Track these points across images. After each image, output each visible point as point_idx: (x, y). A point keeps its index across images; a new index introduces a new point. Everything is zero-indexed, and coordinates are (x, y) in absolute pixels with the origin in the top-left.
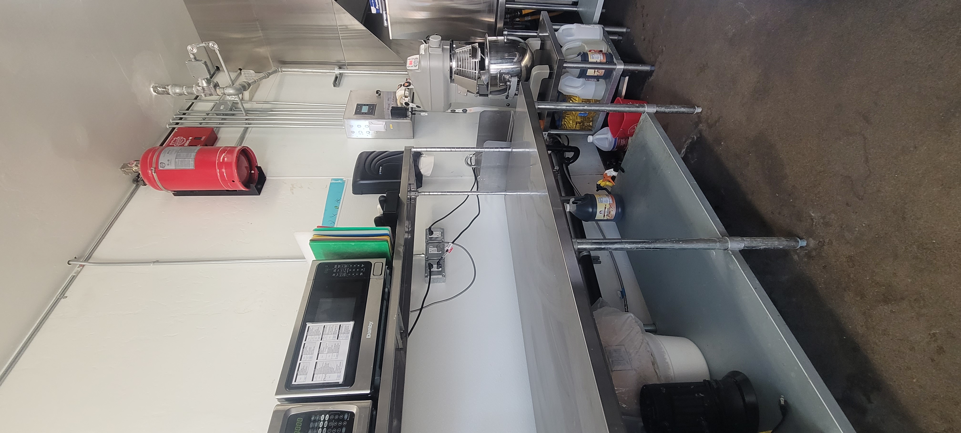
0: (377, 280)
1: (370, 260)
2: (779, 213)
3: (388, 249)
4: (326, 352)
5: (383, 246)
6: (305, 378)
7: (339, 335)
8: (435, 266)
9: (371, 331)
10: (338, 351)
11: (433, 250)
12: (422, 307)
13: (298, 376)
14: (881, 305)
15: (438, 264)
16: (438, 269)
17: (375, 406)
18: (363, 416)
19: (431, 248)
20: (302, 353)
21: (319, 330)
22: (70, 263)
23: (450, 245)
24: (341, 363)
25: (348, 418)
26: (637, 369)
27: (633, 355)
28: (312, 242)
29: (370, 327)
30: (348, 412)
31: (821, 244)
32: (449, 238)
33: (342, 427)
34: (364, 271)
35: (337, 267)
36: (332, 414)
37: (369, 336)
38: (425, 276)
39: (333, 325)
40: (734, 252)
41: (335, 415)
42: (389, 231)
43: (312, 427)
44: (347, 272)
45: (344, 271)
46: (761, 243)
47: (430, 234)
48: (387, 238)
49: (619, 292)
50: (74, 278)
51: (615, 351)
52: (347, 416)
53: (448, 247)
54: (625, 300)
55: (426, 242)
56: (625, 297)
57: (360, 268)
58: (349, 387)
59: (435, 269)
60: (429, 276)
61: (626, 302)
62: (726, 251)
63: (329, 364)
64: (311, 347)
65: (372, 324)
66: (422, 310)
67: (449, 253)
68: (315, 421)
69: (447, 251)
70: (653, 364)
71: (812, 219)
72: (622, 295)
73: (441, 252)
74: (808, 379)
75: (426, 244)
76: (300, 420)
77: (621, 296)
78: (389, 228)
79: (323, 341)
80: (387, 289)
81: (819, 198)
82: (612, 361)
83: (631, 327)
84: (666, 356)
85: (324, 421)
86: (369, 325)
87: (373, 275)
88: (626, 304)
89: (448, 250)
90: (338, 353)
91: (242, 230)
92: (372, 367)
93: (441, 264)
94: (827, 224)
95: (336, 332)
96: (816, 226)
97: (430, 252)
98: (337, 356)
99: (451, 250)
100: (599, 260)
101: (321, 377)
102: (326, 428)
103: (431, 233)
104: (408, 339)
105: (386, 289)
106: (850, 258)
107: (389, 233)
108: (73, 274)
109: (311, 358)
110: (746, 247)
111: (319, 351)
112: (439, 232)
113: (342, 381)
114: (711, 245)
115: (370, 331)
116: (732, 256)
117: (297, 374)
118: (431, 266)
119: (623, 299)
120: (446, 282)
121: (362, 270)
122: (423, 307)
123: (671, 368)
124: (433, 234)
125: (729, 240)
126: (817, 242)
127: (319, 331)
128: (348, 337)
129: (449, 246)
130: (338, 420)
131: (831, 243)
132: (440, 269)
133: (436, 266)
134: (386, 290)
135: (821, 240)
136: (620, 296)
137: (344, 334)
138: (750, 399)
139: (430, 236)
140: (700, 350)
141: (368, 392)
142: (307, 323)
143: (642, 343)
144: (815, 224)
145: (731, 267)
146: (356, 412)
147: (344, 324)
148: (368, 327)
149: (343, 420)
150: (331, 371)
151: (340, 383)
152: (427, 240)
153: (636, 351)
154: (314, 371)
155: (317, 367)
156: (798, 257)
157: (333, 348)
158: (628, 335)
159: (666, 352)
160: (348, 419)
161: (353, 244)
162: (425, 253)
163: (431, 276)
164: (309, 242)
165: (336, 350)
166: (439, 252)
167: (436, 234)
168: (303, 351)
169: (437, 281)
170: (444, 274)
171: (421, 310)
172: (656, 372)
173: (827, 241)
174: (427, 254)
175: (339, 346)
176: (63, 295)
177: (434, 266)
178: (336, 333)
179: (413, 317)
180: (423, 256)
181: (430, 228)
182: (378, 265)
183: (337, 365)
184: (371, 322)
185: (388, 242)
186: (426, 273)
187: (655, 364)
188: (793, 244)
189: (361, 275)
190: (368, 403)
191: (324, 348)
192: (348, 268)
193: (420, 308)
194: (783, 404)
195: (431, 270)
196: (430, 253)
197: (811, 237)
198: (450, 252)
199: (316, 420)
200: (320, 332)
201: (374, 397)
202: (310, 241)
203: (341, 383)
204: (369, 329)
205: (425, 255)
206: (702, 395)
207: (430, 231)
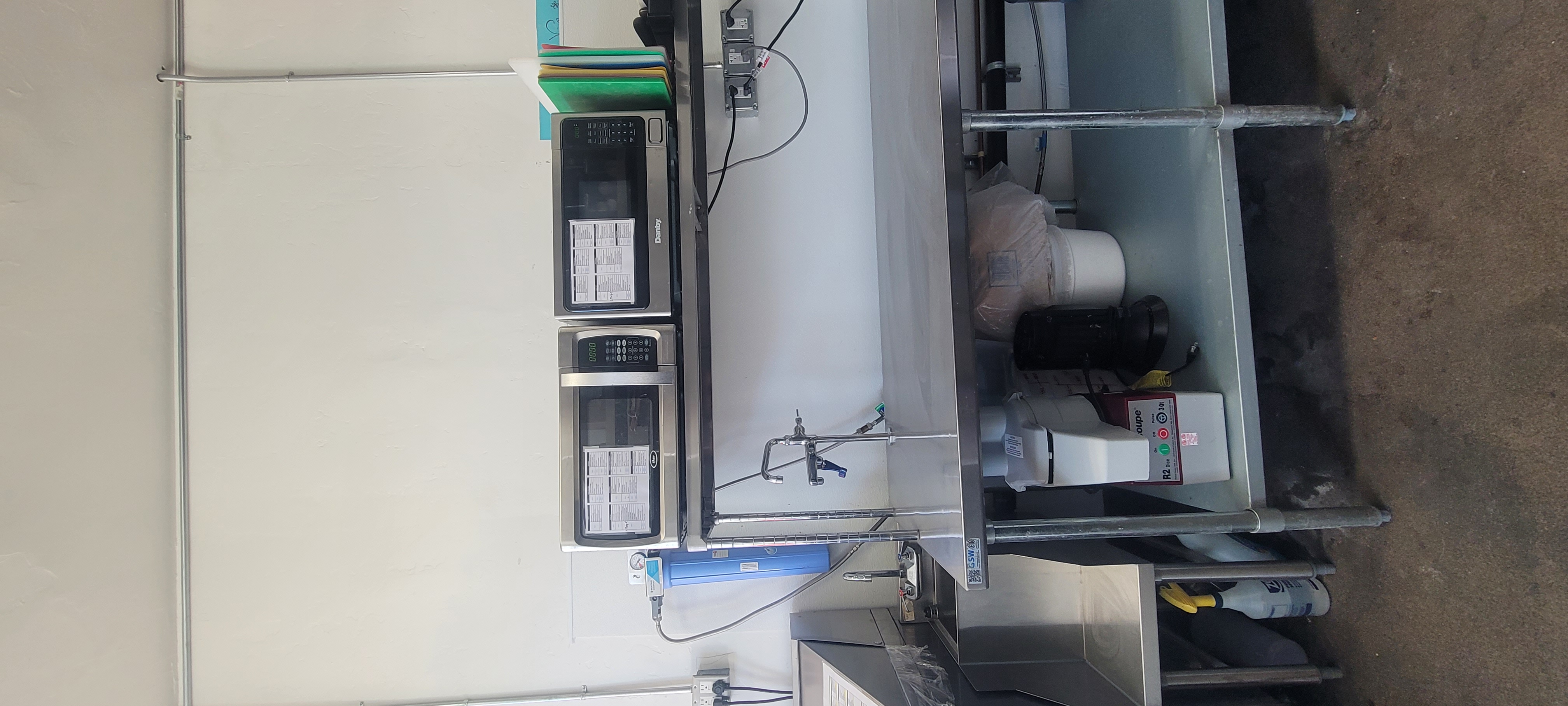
0: (657, 150)
1: (639, 113)
2: (1343, 50)
3: (666, 90)
4: (605, 263)
5: (658, 87)
6: (587, 297)
7: (618, 239)
8: (741, 89)
9: (660, 234)
10: (621, 261)
11: (736, 58)
12: (725, 167)
13: (576, 294)
14: (1397, 240)
15: (746, 88)
16: (746, 96)
17: (679, 329)
18: (668, 343)
19: (732, 52)
20: (574, 263)
21: (589, 231)
22: (162, 79)
23: (765, 53)
24: (627, 277)
25: (649, 344)
26: (1024, 285)
27: (1024, 266)
28: (542, 81)
29: (658, 227)
30: (648, 338)
31: (1375, 125)
32: (763, 37)
33: (644, 354)
34: (634, 135)
35: (592, 126)
36: (629, 339)
37: (658, 240)
38: (726, 108)
39: (607, 224)
40: (1222, 132)
41: (632, 340)
42: (664, 57)
43: (609, 353)
44: (610, 137)
45: (604, 135)
46: (1276, 117)
47: (729, 25)
48: (662, 72)
49: (1037, 140)
50: (181, 105)
51: (1000, 259)
52: (648, 342)
53: (762, 58)
54: (1043, 156)
55: (722, 40)
56: (1044, 149)
57: (628, 129)
58: (644, 308)
59: (740, 95)
60: (732, 109)
61: (1043, 158)
62: (1213, 129)
63: (612, 279)
64: (584, 255)
65: (659, 223)
66: (726, 171)
67: (764, 67)
68: (610, 347)
69: (760, 64)
70: (1049, 277)
71: (1385, 78)
72: (1040, 146)
73: (749, 61)
74: (1234, 334)
75: (723, 44)
76: (593, 346)
77: (1038, 147)
78: (662, 49)
79: (598, 247)
80: (673, 161)
81: (1417, 41)
82: (993, 274)
83: (1034, 222)
84: (1071, 268)
85: (621, 347)
86: (655, 224)
87: (650, 141)
88: (1042, 162)
89: (762, 63)
90: (621, 264)
91: (403, 9)
92: (669, 283)
93: (750, 88)
94: (1401, 95)
95: (612, 234)
96: (1384, 91)
97: (731, 61)
98: (621, 268)
99: (767, 61)
100: (1019, 74)
101: (606, 296)
102: (625, 354)
103: (731, 22)
104: (709, 216)
105: (671, 161)
106: (1400, 161)
107: (663, 61)
108: (175, 99)
109: (587, 270)
110: (1248, 124)
111: (595, 262)
112: (743, 20)
113: (634, 301)
114: (1191, 121)
115: (658, 233)
116: (1218, 140)
117: (575, 291)
118: (733, 91)
119: (1041, 151)
120: (759, 115)
121: (631, 132)
122: (727, 166)
123: (1073, 283)
124: (734, 23)
125: (1224, 113)
126: (1371, 120)
127: (589, 233)
128: (631, 242)
129: (763, 56)
130: (638, 346)
131: (1387, 128)
132: (750, 96)
133: (743, 90)
134: (672, 163)
135: (1378, 118)
136: (1036, 147)
137: (625, 237)
138: (1161, 329)
139: (728, 29)
140: (1124, 257)
141: (669, 314)
142: (569, 221)
143: (1041, 248)
144: (1385, 88)
145: (1209, 156)
146: (659, 339)
147: (621, 222)
148: (655, 227)
149: (644, 346)
150: (616, 288)
151: (631, 304)
152: (724, 36)
153: (1030, 259)
154: (596, 287)
155: (599, 283)
156: (1331, 136)
157: (613, 258)
158: (1026, 234)
159: (1072, 262)
160: (650, 346)
161: (609, 83)
162: (722, 61)
163: (736, 109)
164: (538, 79)
165: (618, 260)
166: (747, 61)
167: (740, 24)
168: (574, 260)
169: (746, 114)
170: (755, 104)
171: (724, 171)
172: (1050, 289)
173: (1386, 122)
174: (726, 65)
175: (621, 254)
176: (183, 137)
177: (739, 90)
178: (613, 236)
179: (712, 182)
180: (720, 66)
181: (728, 13)
182: (654, 120)
183: (624, 281)
184: (658, 219)
185: (664, 79)
186: (726, 103)
187: (1052, 278)
188: (1329, 118)
189: (631, 141)
190: (671, 327)
191: (601, 257)
192: (609, 130)
193: (723, 168)
194: (1193, 352)
195: (735, 98)
196: (730, 63)
197: (1366, 108)
198: (765, 65)
199: (611, 345)
200: (591, 234)
201: (676, 319)
202: (539, 77)
203: (633, 304)
204: (656, 229)
205: (722, 65)
206: (1098, 327)
207: (728, 18)
